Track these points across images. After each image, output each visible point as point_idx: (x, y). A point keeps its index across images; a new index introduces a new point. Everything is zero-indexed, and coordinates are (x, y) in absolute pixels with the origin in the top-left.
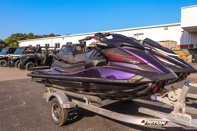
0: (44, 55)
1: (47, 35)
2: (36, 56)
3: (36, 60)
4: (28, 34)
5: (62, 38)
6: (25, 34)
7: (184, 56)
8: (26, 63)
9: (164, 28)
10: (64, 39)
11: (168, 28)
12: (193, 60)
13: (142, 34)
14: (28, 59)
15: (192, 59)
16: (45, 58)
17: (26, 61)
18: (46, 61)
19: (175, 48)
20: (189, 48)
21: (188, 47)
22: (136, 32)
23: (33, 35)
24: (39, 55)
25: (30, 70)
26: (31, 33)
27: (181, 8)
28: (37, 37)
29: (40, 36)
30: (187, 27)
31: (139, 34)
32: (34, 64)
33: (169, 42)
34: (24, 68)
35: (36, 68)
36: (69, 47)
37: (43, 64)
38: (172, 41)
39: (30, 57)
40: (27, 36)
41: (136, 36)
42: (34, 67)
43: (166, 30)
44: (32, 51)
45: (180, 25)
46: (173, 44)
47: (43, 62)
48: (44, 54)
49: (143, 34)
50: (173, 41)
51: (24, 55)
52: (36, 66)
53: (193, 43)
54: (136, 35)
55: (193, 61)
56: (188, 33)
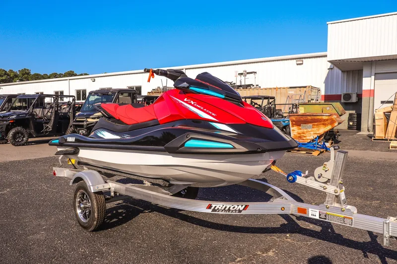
0: (48, 113)
1: (61, 74)
2: (32, 114)
3: (31, 122)
4: (19, 71)
5: (90, 79)
6: (11, 71)
7: (335, 114)
8: (9, 128)
9: (295, 61)
10: (94, 81)
11: (303, 61)
12: (351, 123)
13: (254, 72)
14: (13, 120)
15: (349, 123)
16: (52, 118)
17: (8, 125)
18: (53, 127)
19: (317, 100)
20: (343, 101)
21: (341, 100)
22: (241, 69)
23: (28, 74)
24: (38, 112)
25: (19, 143)
26: (25, 69)
27: (327, 23)
28: (38, 77)
29: (44, 75)
30: (340, 60)
31: (248, 73)
32: (28, 131)
33: (305, 89)
34: (4, 139)
35: (30, 140)
36: (104, 94)
37: (47, 132)
38: (310, 87)
39: (18, 115)
40: (16, 76)
41: (242, 76)
42: (28, 139)
43: (299, 66)
44: (24, 105)
45: (326, 56)
46: (313, 93)
47: (48, 127)
48: (50, 111)
49: (256, 73)
50: (312, 88)
51: (5, 112)
52: (31, 136)
53: (350, 92)
54: (242, 74)
55: (351, 125)
56: (340, 72)
